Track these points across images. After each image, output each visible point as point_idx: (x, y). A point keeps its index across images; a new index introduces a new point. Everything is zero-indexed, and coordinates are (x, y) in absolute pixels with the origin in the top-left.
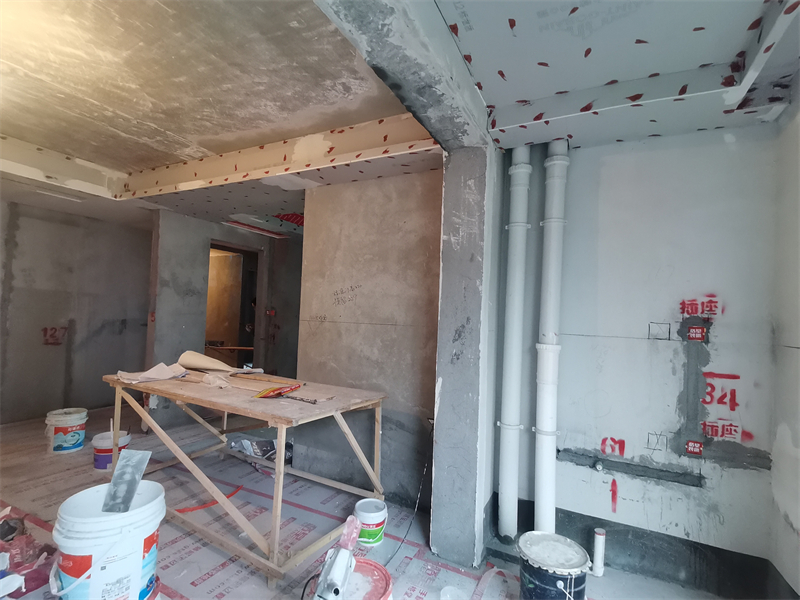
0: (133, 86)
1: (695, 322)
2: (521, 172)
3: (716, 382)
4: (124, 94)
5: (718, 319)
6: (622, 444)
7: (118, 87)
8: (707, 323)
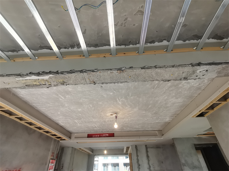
0: (144, 112)
4: (144, 115)
7: (142, 114)
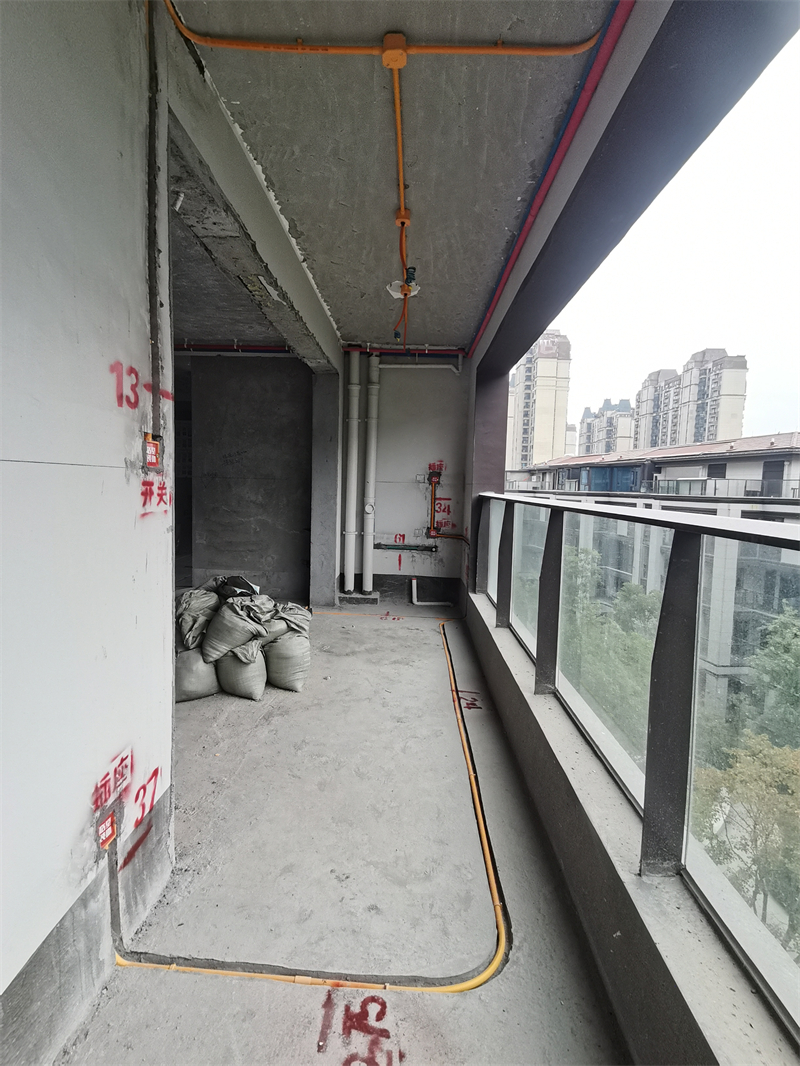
1: (434, 475)
2: (355, 390)
3: (442, 502)
5: (443, 473)
6: (403, 536)
8: (439, 475)
